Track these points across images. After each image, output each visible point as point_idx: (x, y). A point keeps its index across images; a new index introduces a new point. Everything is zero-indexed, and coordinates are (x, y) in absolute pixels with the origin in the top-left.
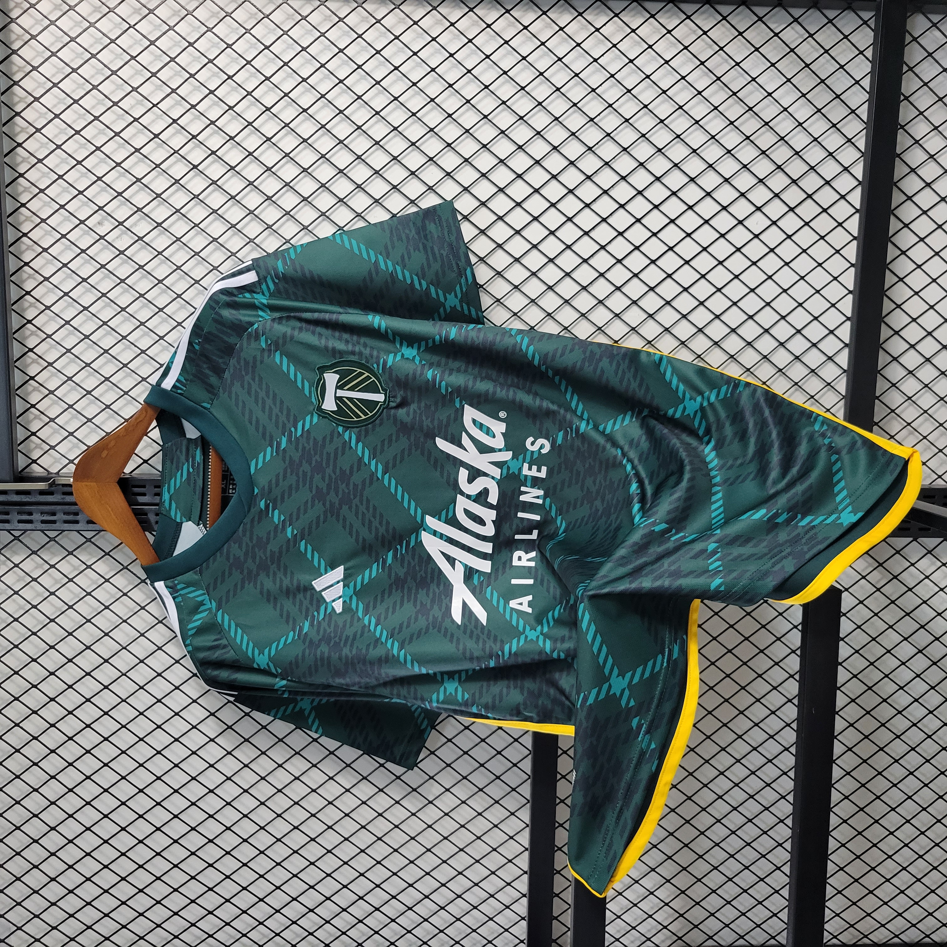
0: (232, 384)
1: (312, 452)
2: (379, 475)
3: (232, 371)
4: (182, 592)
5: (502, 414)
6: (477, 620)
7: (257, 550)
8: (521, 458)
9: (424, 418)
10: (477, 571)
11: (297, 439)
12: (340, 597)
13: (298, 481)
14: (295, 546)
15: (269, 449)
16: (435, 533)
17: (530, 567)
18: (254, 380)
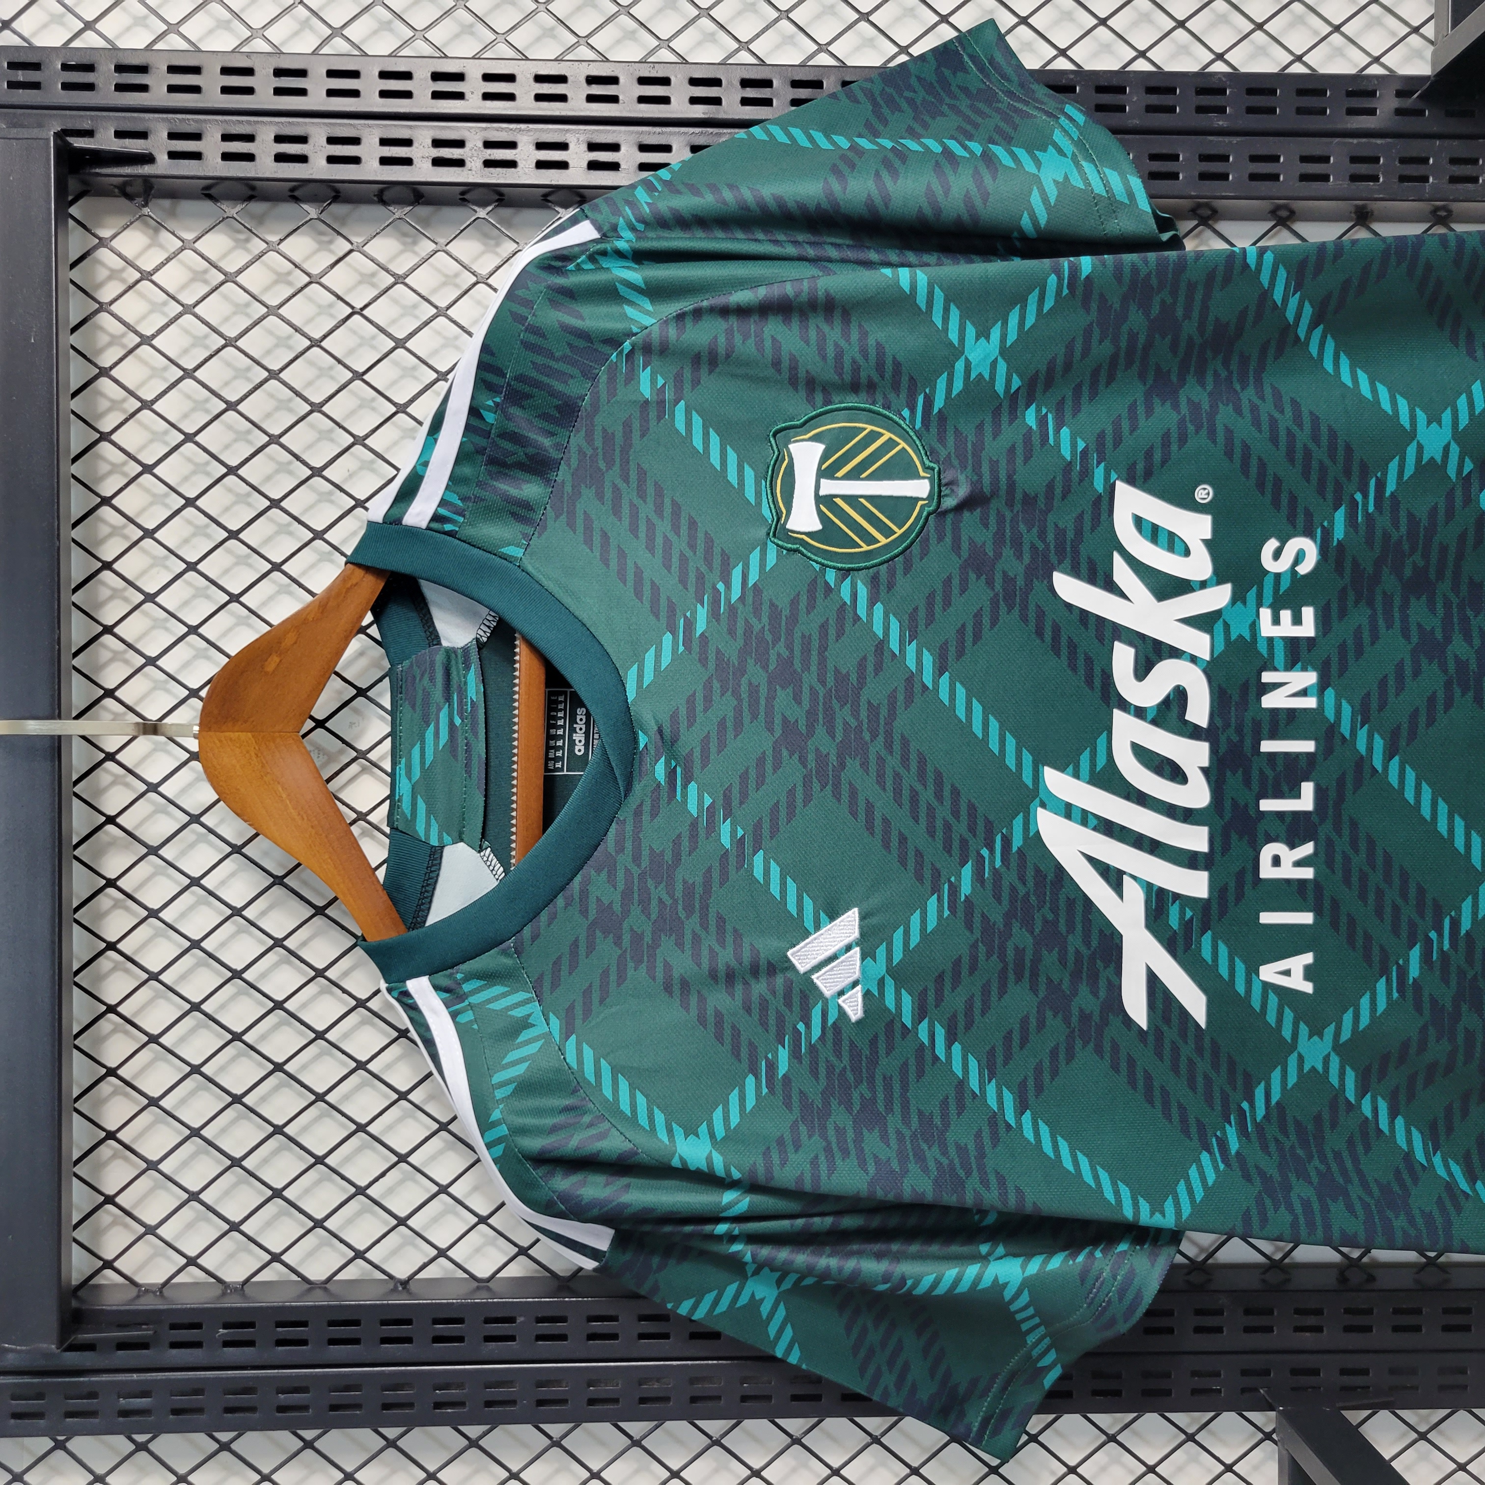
0: (577, 494)
1: (769, 637)
2: (928, 679)
3: (574, 463)
4: (474, 999)
5: (1204, 493)
6: (1184, 1014)
7: (650, 883)
8: (1252, 595)
9: (1022, 527)
10: (1177, 896)
11: (732, 609)
12: (855, 984)
13: (738, 711)
14: (740, 866)
15: (668, 638)
16: (1068, 811)
17: (1302, 882)
18: (626, 479)
